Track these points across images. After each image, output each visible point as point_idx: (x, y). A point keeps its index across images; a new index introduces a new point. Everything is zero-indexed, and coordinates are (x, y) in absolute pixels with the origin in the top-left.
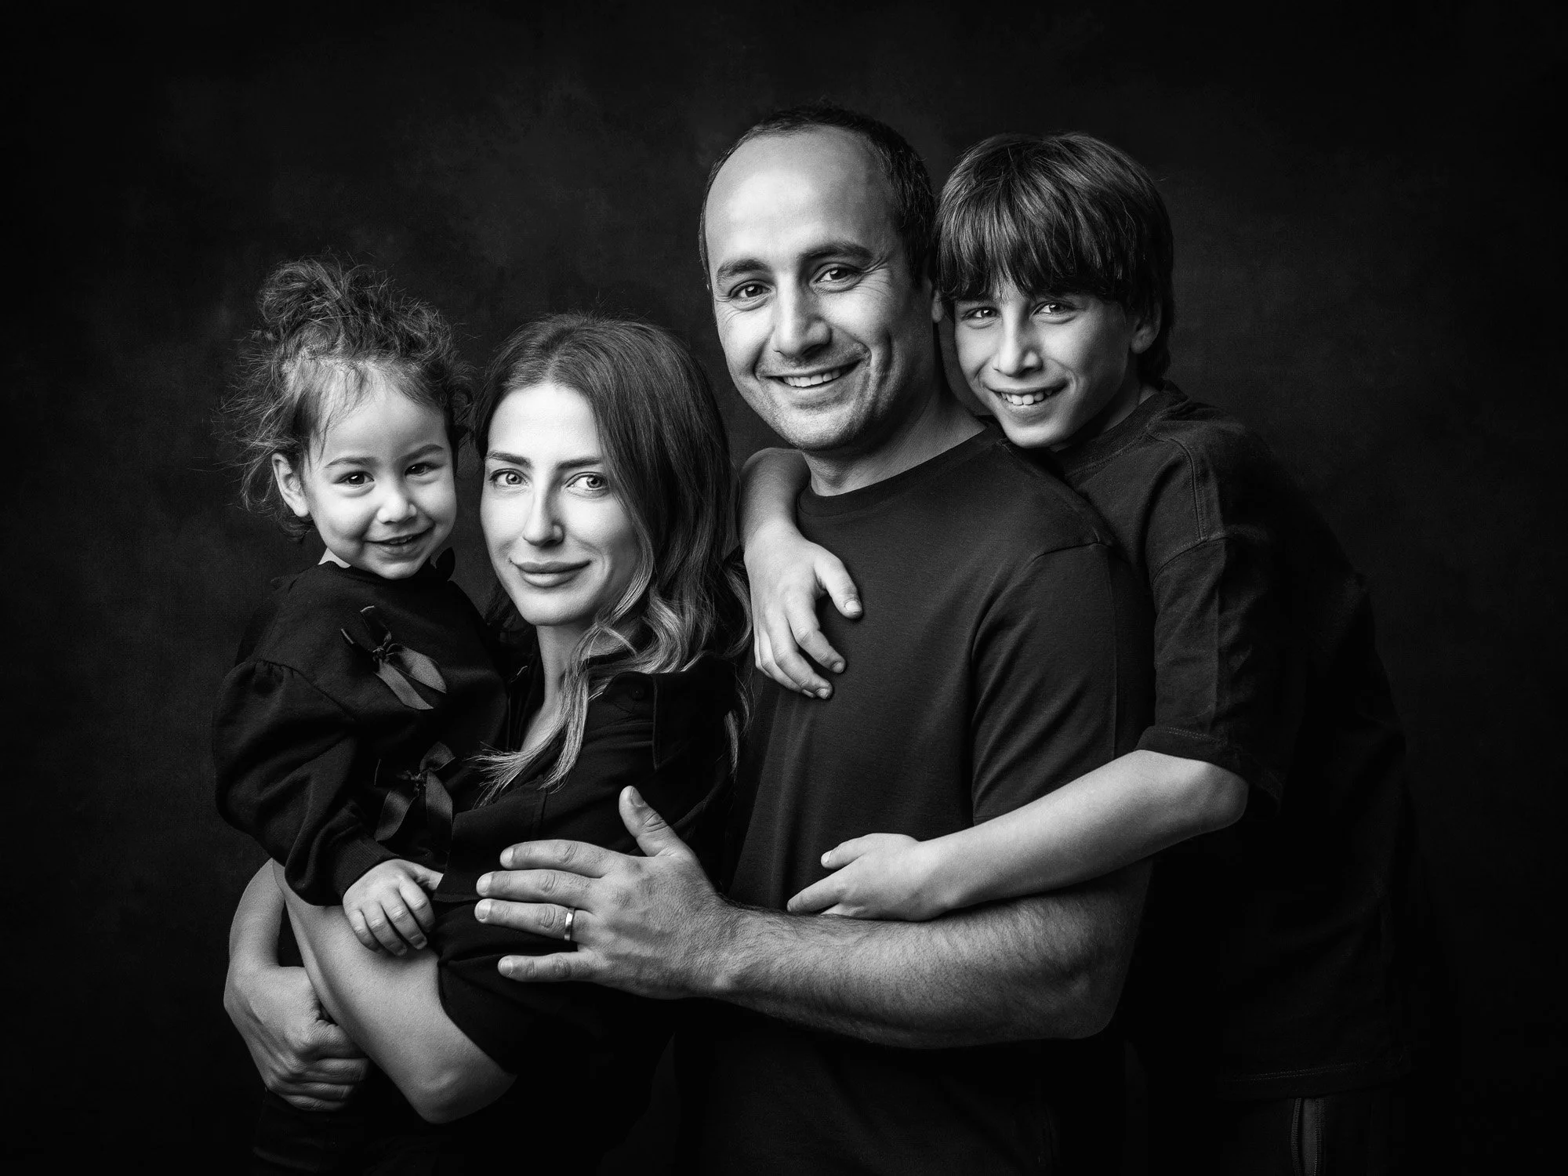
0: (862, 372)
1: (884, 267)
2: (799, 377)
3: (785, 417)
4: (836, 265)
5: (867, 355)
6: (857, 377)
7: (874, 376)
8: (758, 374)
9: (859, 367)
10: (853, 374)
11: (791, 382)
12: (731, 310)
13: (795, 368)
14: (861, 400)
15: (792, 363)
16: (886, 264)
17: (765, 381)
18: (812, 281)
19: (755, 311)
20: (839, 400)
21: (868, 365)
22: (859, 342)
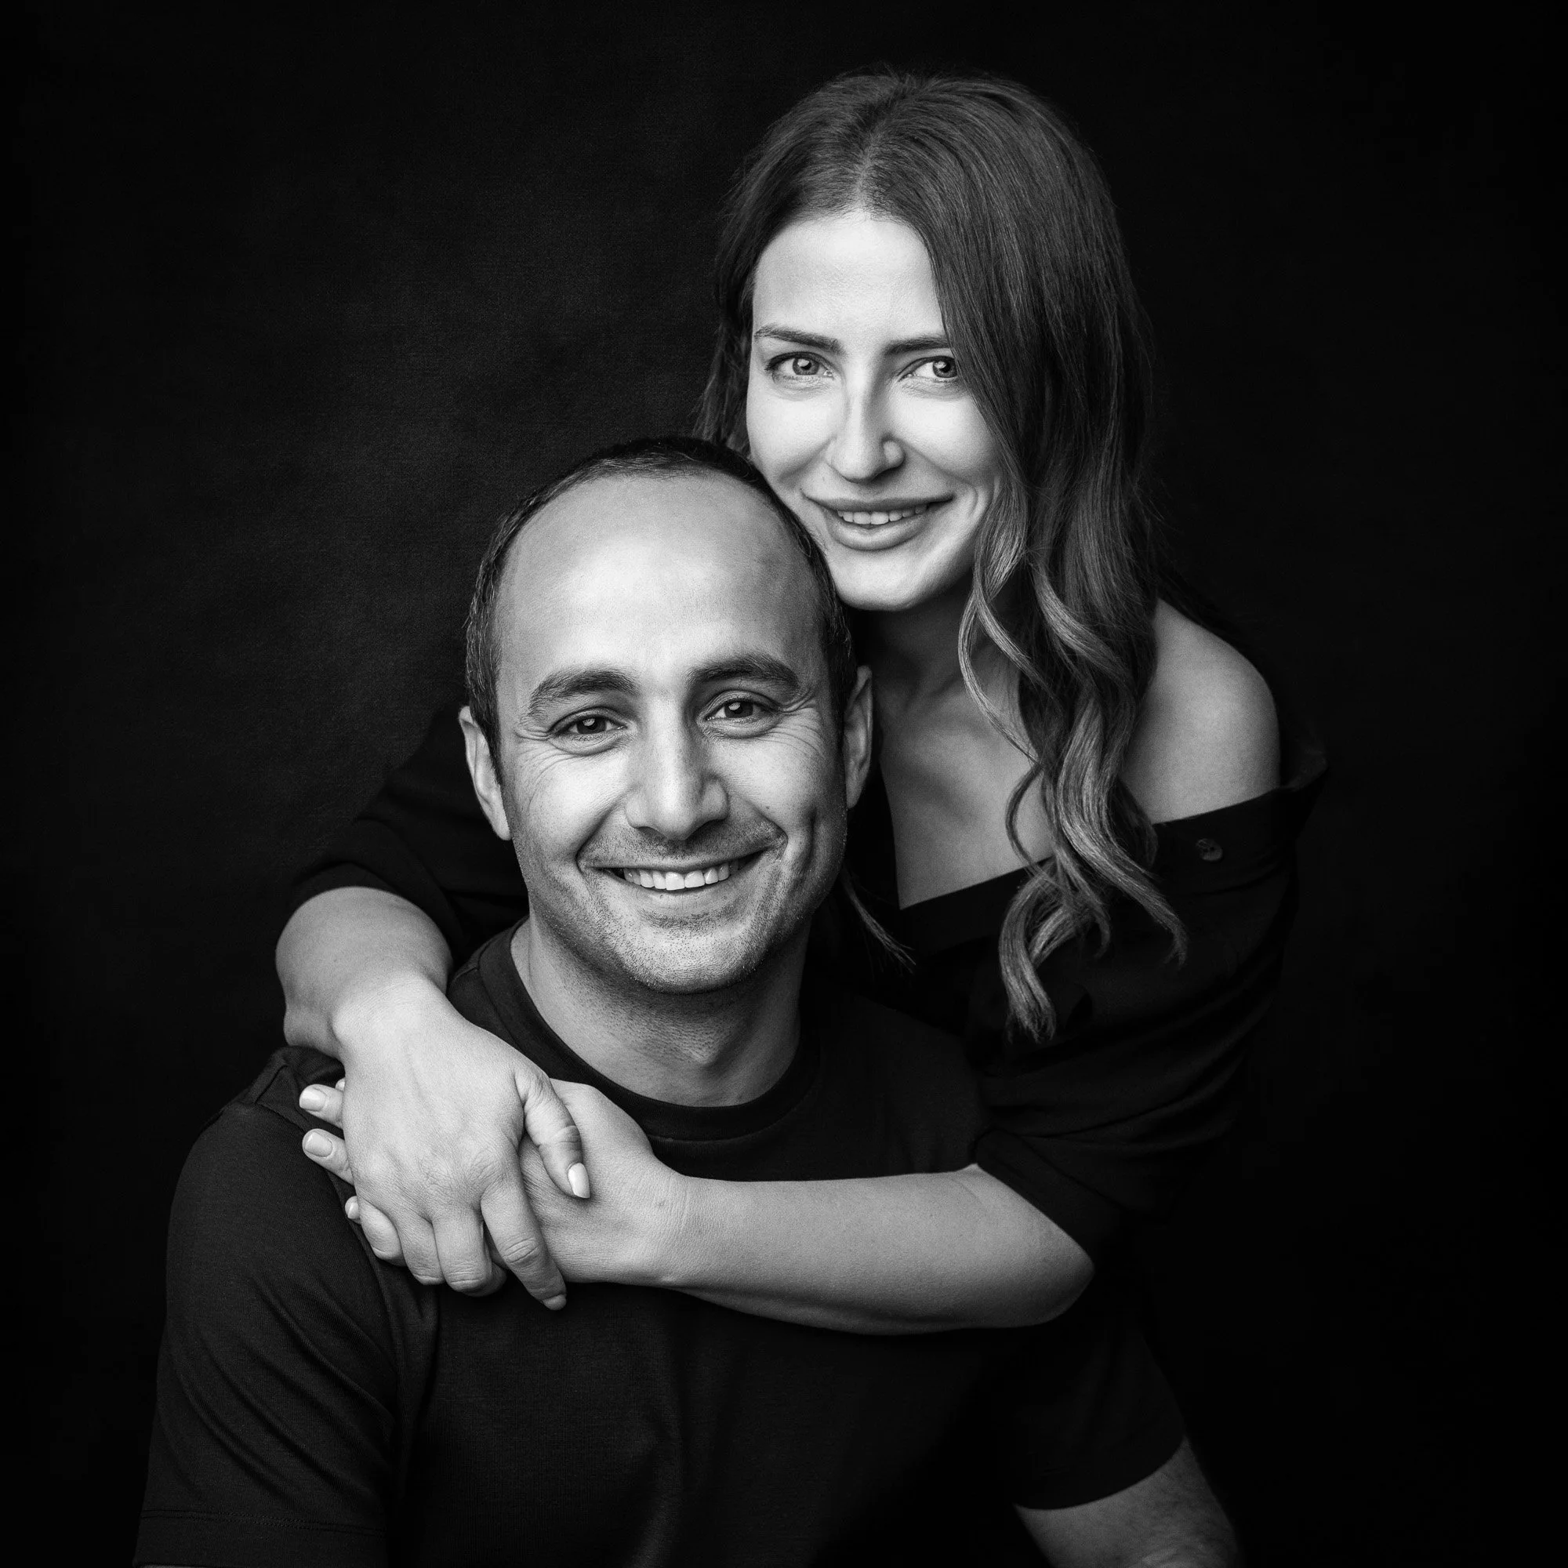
0: (769, 868)
1: (811, 706)
2: (663, 871)
3: (629, 938)
4: (741, 695)
5: (780, 841)
6: (760, 874)
7: (787, 876)
8: (583, 863)
9: (764, 858)
10: (756, 869)
11: (645, 880)
12: (552, 752)
13: (664, 856)
14: (762, 915)
15: (661, 848)
16: (813, 702)
17: (594, 875)
18: (702, 715)
19: (598, 757)
20: (730, 914)
21: (780, 856)
22: (768, 820)
